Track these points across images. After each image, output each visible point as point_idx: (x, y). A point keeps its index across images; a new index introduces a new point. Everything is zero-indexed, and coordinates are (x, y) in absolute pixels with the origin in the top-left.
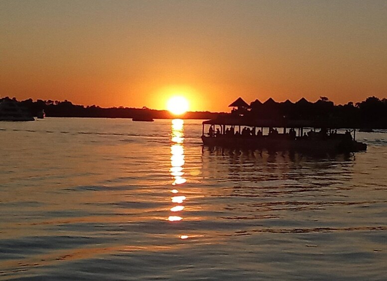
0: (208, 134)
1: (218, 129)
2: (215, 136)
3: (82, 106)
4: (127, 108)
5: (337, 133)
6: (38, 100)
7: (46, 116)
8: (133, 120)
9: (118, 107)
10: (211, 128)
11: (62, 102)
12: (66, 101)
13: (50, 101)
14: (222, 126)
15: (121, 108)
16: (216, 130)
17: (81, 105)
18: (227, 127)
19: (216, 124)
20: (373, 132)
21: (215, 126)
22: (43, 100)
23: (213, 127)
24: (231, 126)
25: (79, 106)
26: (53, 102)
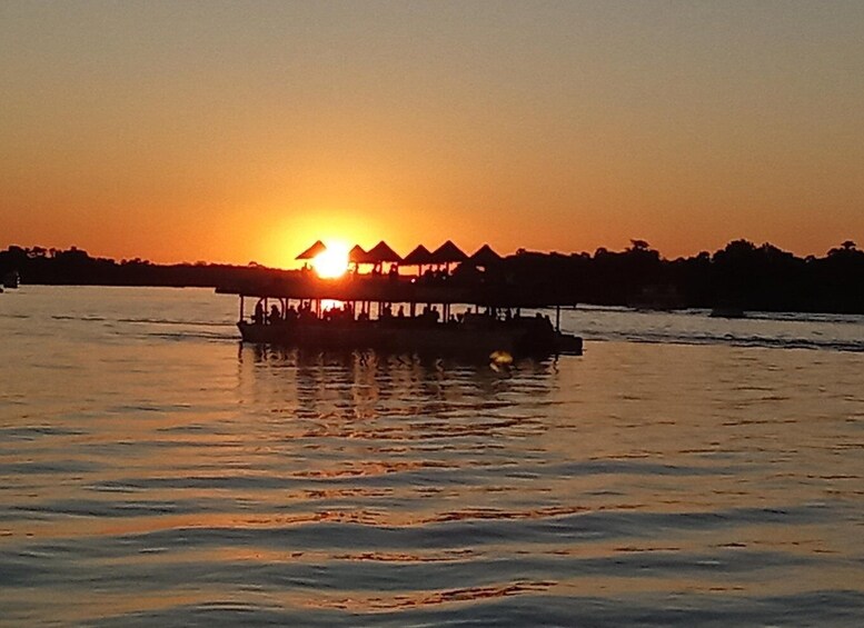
0: (253, 318)
1: (274, 307)
2: (268, 323)
3: (112, 261)
4: (213, 266)
5: (522, 315)
6: (11, 248)
7: (21, 283)
8: (217, 291)
9: (193, 263)
10: (259, 306)
11: (66, 252)
12: (74, 248)
13: (37, 250)
14: (284, 300)
15: (200, 266)
16: (270, 310)
17: (107, 258)
18: (291, 302)
19: (271, 297)
20: (745, 317)
21: (269, 299)
22: (23, 248)
23: (263, 303)
24: (298, 302)
25: (104, 260)
26: (44, 250)
